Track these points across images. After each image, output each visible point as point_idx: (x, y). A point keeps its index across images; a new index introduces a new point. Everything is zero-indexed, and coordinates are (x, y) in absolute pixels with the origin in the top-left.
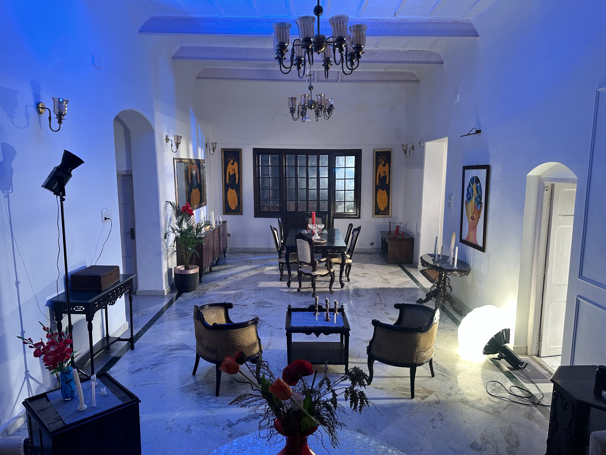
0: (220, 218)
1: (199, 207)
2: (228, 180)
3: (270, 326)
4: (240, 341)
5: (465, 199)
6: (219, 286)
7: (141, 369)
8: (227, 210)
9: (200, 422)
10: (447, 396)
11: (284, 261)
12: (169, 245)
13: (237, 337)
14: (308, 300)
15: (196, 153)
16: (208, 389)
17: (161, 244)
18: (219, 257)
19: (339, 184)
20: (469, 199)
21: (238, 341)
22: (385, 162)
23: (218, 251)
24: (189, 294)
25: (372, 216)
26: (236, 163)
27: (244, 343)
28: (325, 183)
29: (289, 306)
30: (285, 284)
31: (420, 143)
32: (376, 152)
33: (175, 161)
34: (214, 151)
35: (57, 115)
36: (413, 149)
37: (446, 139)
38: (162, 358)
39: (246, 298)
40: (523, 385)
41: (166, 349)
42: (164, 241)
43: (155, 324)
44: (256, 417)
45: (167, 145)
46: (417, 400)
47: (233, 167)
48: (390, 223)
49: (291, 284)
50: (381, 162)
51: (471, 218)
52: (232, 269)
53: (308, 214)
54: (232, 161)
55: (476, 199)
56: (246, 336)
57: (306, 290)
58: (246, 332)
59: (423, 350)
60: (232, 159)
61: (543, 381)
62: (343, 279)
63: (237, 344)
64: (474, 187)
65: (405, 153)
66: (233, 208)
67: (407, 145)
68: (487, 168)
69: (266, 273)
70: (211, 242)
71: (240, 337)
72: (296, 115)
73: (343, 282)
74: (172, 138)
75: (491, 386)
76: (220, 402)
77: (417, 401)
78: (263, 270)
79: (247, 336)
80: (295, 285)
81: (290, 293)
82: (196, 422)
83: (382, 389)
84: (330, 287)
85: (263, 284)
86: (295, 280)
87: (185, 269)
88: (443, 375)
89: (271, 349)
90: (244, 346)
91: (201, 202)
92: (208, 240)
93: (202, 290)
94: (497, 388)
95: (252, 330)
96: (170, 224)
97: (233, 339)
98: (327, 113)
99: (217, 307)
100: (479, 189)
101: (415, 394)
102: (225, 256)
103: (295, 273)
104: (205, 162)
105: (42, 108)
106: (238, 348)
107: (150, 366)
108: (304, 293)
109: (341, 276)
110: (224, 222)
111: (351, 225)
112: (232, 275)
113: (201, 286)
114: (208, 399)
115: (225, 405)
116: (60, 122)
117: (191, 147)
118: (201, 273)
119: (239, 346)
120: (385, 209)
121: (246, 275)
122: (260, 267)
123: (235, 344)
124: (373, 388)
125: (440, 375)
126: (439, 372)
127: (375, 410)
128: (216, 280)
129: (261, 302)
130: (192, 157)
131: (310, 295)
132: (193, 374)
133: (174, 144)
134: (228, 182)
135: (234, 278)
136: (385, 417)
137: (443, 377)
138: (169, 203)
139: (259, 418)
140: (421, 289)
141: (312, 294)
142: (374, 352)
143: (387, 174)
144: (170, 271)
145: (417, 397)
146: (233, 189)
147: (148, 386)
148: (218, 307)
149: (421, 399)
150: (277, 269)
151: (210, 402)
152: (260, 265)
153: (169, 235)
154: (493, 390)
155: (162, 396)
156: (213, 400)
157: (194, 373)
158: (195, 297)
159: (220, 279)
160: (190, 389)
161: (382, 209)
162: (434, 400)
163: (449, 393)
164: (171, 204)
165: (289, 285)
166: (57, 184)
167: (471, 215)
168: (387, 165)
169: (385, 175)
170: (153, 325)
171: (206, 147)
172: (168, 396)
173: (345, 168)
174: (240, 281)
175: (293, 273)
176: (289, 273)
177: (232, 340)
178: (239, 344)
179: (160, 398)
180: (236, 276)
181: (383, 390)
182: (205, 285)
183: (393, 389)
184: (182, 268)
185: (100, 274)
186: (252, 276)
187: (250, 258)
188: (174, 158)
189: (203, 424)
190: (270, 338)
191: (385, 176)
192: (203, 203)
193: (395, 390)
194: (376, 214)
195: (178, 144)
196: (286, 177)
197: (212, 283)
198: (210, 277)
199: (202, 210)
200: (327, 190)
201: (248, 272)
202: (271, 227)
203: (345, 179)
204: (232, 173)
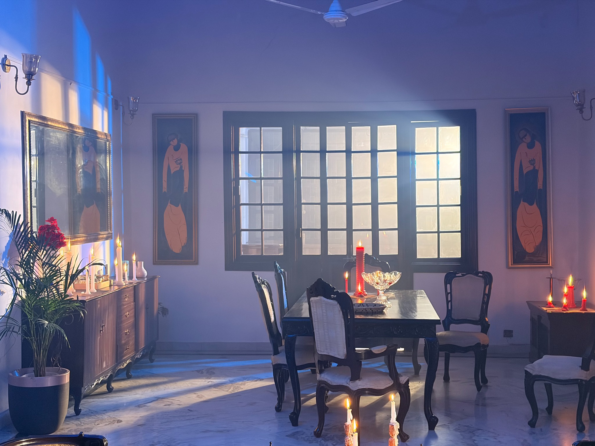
0: (143, 267)
1: (92, 239)
2: (165, 185)
6: (119, 421)
8: (163, 254)
11: (282, 359)
22: (531, 137)
25: (505, 266)
26: (184, 147)
28: (389, 189)
32: (511, 115)
33: (27, 118)
34: (134, 117)
47: (177, 155)
48: (550, 279)
49: (300, 419)
50: (524, 137)
52: (162, 387)
54: (175, 142)
57: (338, 433)
60: (176, 136)
65: (581, 111)
66: (176, 249)
67: (584, 91)
74: (17, 61)
78: (237, 388)
81: (296, 438)
87: (36, 376)
92: (103, 311)
102: (151, 361)
108: (331, 438)
110: (152, 279)
117: (74, 97)
120: (537, 249)
121: (193, 399)
122: (231, 382)
128: (117, 408)
130: (75, 120)
133: (22, 75)
134: (164, 189)
135: (161, 405)
138: (4, 215)
143: (539, 165)
146: (177, 206)
159: (127, 407)
161: (530, 249)
164: (8, 214)
165: (294, 420)
168: (537, 144)
169: (534, 167)
171: (116, 108)
173: (437, 153)
174: (175, 411)
182: (86, 420)
187: (212, 365)
188: (22, 111)
191: (535, 172)
192: (104, 234)
194: (515, 262)
195: (29, 76)
196: (299, 178)
197: (105, 416)
198: (106, 403)
199: (101, 249)
200: (396, 206)
201: (200, 393)
202: (256, 282)
203: (438, 180)
204: (174, 168)
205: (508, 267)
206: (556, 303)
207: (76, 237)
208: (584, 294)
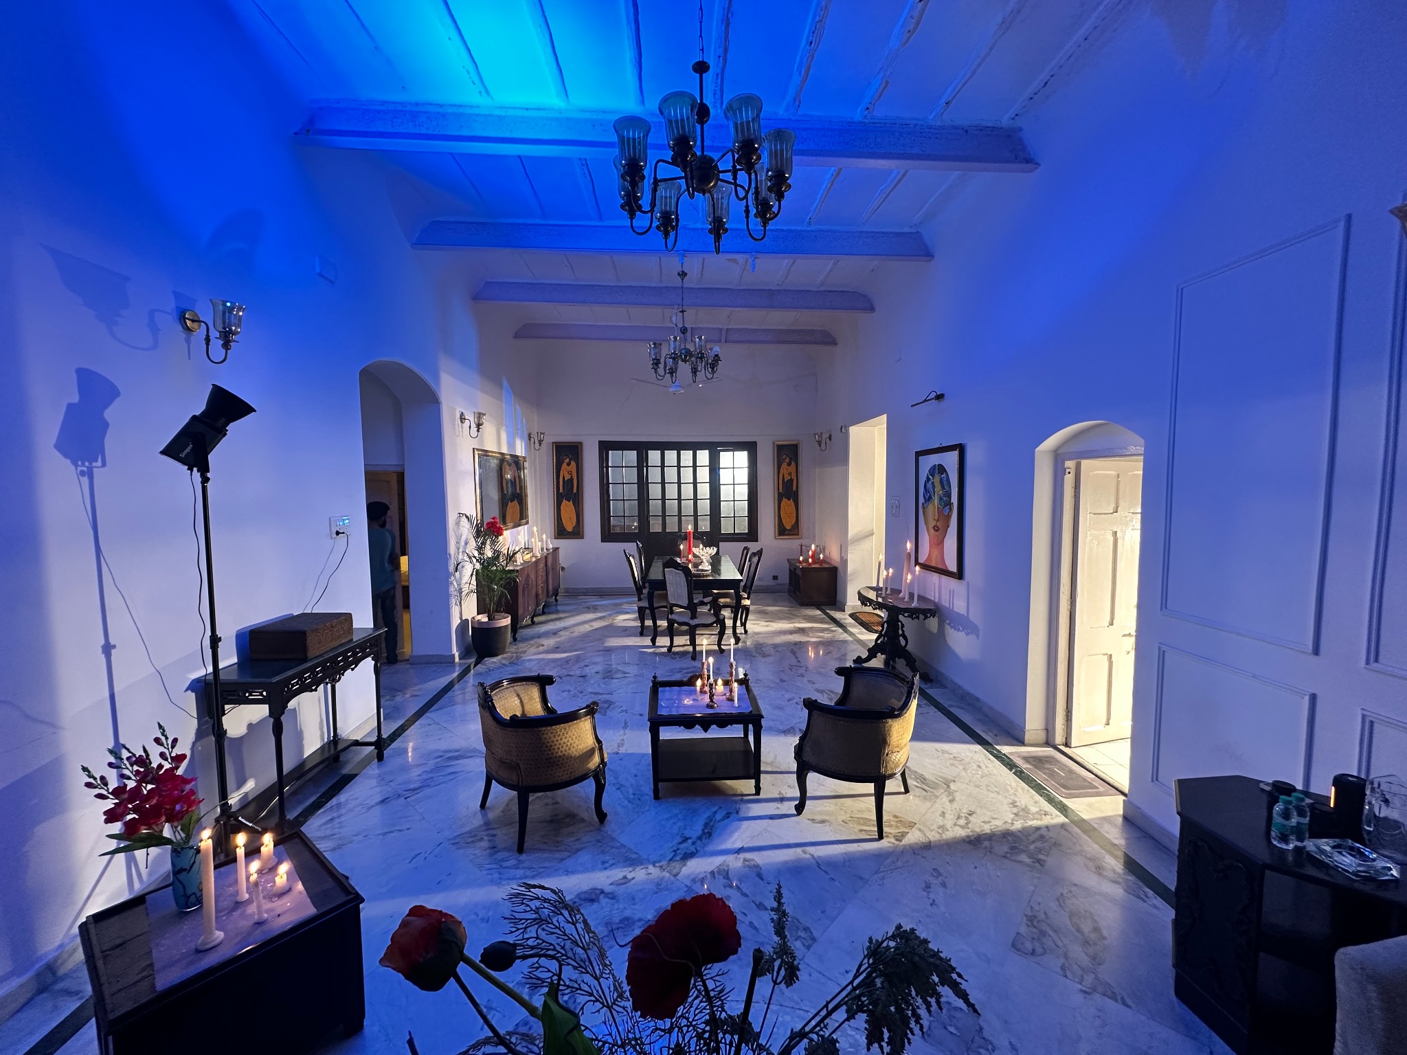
0: (549, 543)
1: (517, 525)
2: (561, 488)
3: (622, 711)
4: (562, 747)
5: (921, 500)
6: (543, 645)
7: (386, 799)
8: (561, 533)
9: (480, 916)
10: (940, 831)
11: (645, 604)
12: (464, 581)
13: (557, 741)
14: (685, 666)
15: (511, 444)
16: (506, 838)
17: (450, 580)
18: (546, 602)
19: (725, 493)
20: (928, 499)
21: (558, 748)
22: (791, 459)
23: (545, 592)
24: (494, 659)
25: (774, 537)
26: (573, 464)
27: (570, 752)
28: (704, 490)
29: (655, 677)
30: (647, 641)
31: (841, 429)
32: (778, 446)
33: (476, 452)
34: (540, 445)
35: (220, 332)
36: (830, 439)
37: (884, 417)
38: (430, 775)
39: (586, 664)
40: (1061, 801)
41: (441, 757)
42: (454, 575)
43: (430, 712)
44: (593, 896)
45: (462, 427)
46: (889, 842)
47: (569, 468)
48: (801, 546)
49: (657, 641)
50: (785, 459)
51: (934, 528)
52: (566, 620)
53: (681, 535)
54: (568, 460)
55: (941, 499)
56: (574, 737)
57: (681, 649)
58: (573, 730)
59: (896, 750)
60: (568, 456)
61: (1089, 792)
62: (738, 631)
63: (557, 753)
64: (937, 480)
65: (820, 446)
66: (570, 529)
67: (821, 433)
68: (961, 448)
69: (619, 625)
70: (533, 576)
71: (561, 739)
72: (661, 370)
73: (739, 635)
74: (470, 416)
75: (1010, 807)
76: (525, 865)
77: (889, 844)
78: (613, 619)
79: (576, 738)
80: (663, 641)
81: (656, 654)
82: (473, 917)
83: (823, 822)
84: (719, 644)
85: (614, 642)
86: (663, 634)
87: (489, 620)
88: (923, 789)
89: (624, 752)
90: (571, 757)
91: (522, 518)
92: (528, 575)
93: (515, 653)
94: (1020, 810)
95: (585, 725)
96: (465, 548)
97: (549, 745)
98: (710, 370)
99: (524, 683)
100: (945, 484)
101: (885, 829)
102: (556, 600)
103: (663, 624)
104: (527, 460)
105: (193, 321)
106: (559, 761)
107: (406, 792)
108: (678, 653)
109: (734, 627)
110: (556, 549)
111: (746, 549)
112: (565, 628)
113: (515, 647)
114: (503, 860)
115: (535, 873)
116: (226, 345)
117: (504, 436)
118: (515, 626)
119: (560, 756)
120: (793, 526)
121: (587, 628)
122: (610, 615)
123: (553, 754)
124: (807, 821)
125: (917, 789)
126: (916, 784)
127: (817, 869)
128: (539, 636)
129: (609, 669)
130: (505, 450)
131: (688, 656)
132: (481, 806)
133: (473, 426)
134: (561, 491)
135: (568, 633)
136: (837, 883)
137: (924, 793)
138: (464, 517)
139: (598, 898)
140: (855, 642)
141: (690, 655)
142: (808, 756)
143: (794, 476)
144: (464, 623)
145: (887, 837)
146: (570, 501)
147: (393, 834)
148: (528, 683)
149: (897, 840)
150: (636, 618)
151: (507, 867)
152: (609, 613)
153: (463, 567)
154: (1015, 814)
155: (414, 858)
156: (512, 861)
157: (483, 805)
158: (504, 665)
159: (547, 634)
160: (470, 840)
161: (788, 527)
162: (919, 840)
163: (941, 824)
164: (467, 517)
165: (653, 640)
166: (189, 448)
167: (932, 523)
168: (793, 463)
169: (791, 477)
170: (427, 714)
171: (530, 440)
172: (426, 858)
173: (734, 468)
174: (578, 637)
175: (659, 623)
176: (655, 623)
177: (547, 746)
178: (560, 754)
179: (410, 862)
180: (572, 629)
181: (824, 824)
182: (520, 645)
183: (843, 821)
184: (484, 618)
185: (306, 628)
186: (595, 630)
187: (595, 603)
188: (474, 449)
189: (486, 920)
190: (622, 732)
191: (791, 480)
192: (524, 521)
193: (846, 823)
195: (479, 426)
196: (648, 483)
197: (532, 642)
198: (531, 633)
199: (522, 531)
200: (709, 500)
201: (591, 624)
202: (626, 556)
203: (734, 484)
204: (567, 477)
205: (776, 538)
206: (806, 560)
207: (507, 526)
208: (821, 556)
